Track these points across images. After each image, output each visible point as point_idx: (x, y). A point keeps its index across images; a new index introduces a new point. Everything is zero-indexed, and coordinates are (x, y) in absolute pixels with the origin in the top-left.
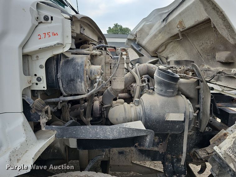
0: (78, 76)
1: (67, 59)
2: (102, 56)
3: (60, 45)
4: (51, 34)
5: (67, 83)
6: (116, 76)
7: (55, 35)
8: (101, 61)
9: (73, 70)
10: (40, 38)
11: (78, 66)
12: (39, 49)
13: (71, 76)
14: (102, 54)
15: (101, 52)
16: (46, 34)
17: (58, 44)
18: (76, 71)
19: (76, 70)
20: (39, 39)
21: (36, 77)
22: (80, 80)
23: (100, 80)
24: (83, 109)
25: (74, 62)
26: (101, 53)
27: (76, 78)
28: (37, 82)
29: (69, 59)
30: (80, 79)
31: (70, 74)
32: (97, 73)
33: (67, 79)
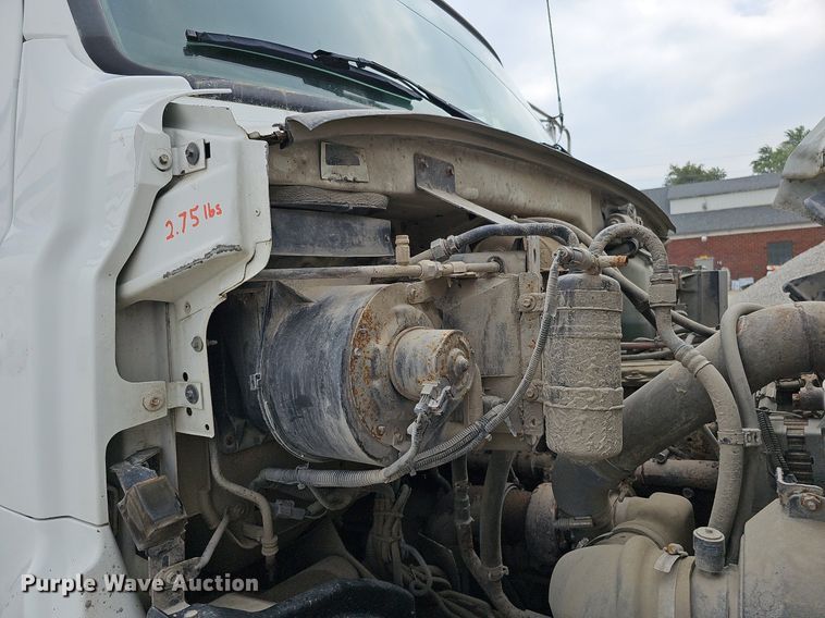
0: (322, 387)
1: (304, 305)
2: (499, 281)
3: (232, 253)
4: (200, 213)
5: (290, 411)
6: (562, 380)
7: (212, 213)
8: (494, 302)
9: (306, 354)
10: (171, 236)
11: (325, 335)
12: (164, 277)
13: (297, 387)
14: (501, 270)
15: (497, 260)
16: (188, 214)
17: (220, 249)
18: (317, 360)
19: (318, 353)
20: (168, 238)
21: (187, 384)
22: (328, 404)
23: (434, 404)
24: (467, 519)
25: (317, 321)
26: (494, 264)
27: (314, 394)
28: (190, 405)
29: (310, 305)
30: (330, 399)
31: (296, 376)
32: (425, 369)
33: (287, 396)
